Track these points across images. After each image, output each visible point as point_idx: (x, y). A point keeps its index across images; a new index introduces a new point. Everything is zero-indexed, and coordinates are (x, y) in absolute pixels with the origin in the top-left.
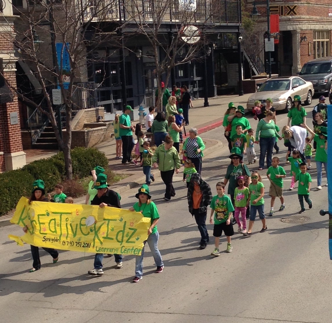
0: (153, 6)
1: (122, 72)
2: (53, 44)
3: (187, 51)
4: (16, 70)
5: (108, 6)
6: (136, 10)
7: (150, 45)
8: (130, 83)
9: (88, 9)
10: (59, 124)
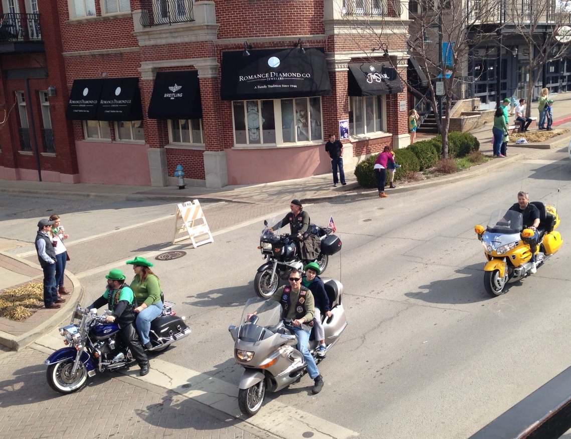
0: (532, 9)
1: (498, 68)
2: (440, 43)
3: (559, 49)
4: (407, 66)
5: (491, 9)
6: (515, 13)
7: (526, 44)
8: (505, 77)
9: (473, 13)
10: (440, 112)
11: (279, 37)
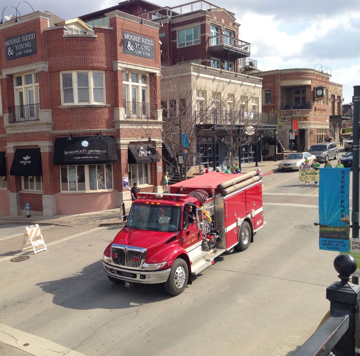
0: (231, 116)
1: (213, 148)
2: (180, 135)
3: (247, 139)
4: (162, 146)
5: (208, 116)
6: (222, 119)
7: (228, 135)
8: (218, 154)
9: (199, 118)
10: (181, 173)
11: (88, 129)
